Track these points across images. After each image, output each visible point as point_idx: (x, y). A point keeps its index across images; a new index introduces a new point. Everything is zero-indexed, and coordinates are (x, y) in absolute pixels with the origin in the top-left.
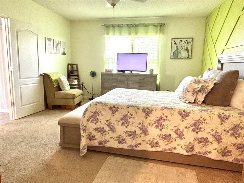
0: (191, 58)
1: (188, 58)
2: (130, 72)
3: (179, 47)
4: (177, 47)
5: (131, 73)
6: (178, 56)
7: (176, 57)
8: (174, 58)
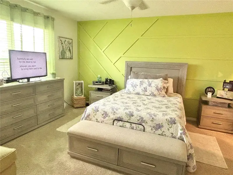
0: (72, 59)
1: (71, 58)
2: (26, 80)
3: (64, 47)
4: (63, 47)
5: (29, 81)
6: (64, 57)
7: (63, 57)
8: (62, 58)
